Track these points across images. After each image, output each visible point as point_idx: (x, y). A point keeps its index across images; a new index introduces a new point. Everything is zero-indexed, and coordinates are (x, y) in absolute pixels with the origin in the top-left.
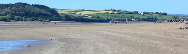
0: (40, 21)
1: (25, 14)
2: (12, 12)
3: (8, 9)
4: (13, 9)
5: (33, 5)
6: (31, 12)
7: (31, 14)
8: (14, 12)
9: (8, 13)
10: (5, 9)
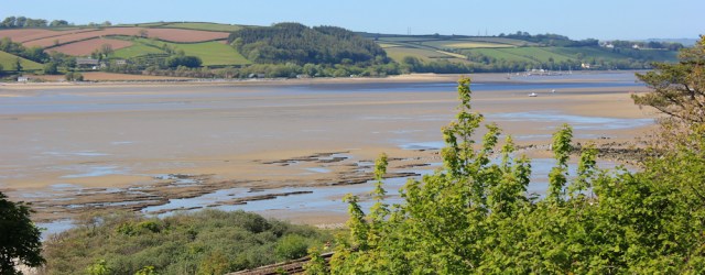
0: (364, 76)
1: (306, 54)
2: (274, 49)
3: (265, 41)
4: (276, 41)
5: (315, 28)
6: (322, 51)
7: (321, 54)
8: (280, 50)
9: (267, 52)
10: (257, 43)
